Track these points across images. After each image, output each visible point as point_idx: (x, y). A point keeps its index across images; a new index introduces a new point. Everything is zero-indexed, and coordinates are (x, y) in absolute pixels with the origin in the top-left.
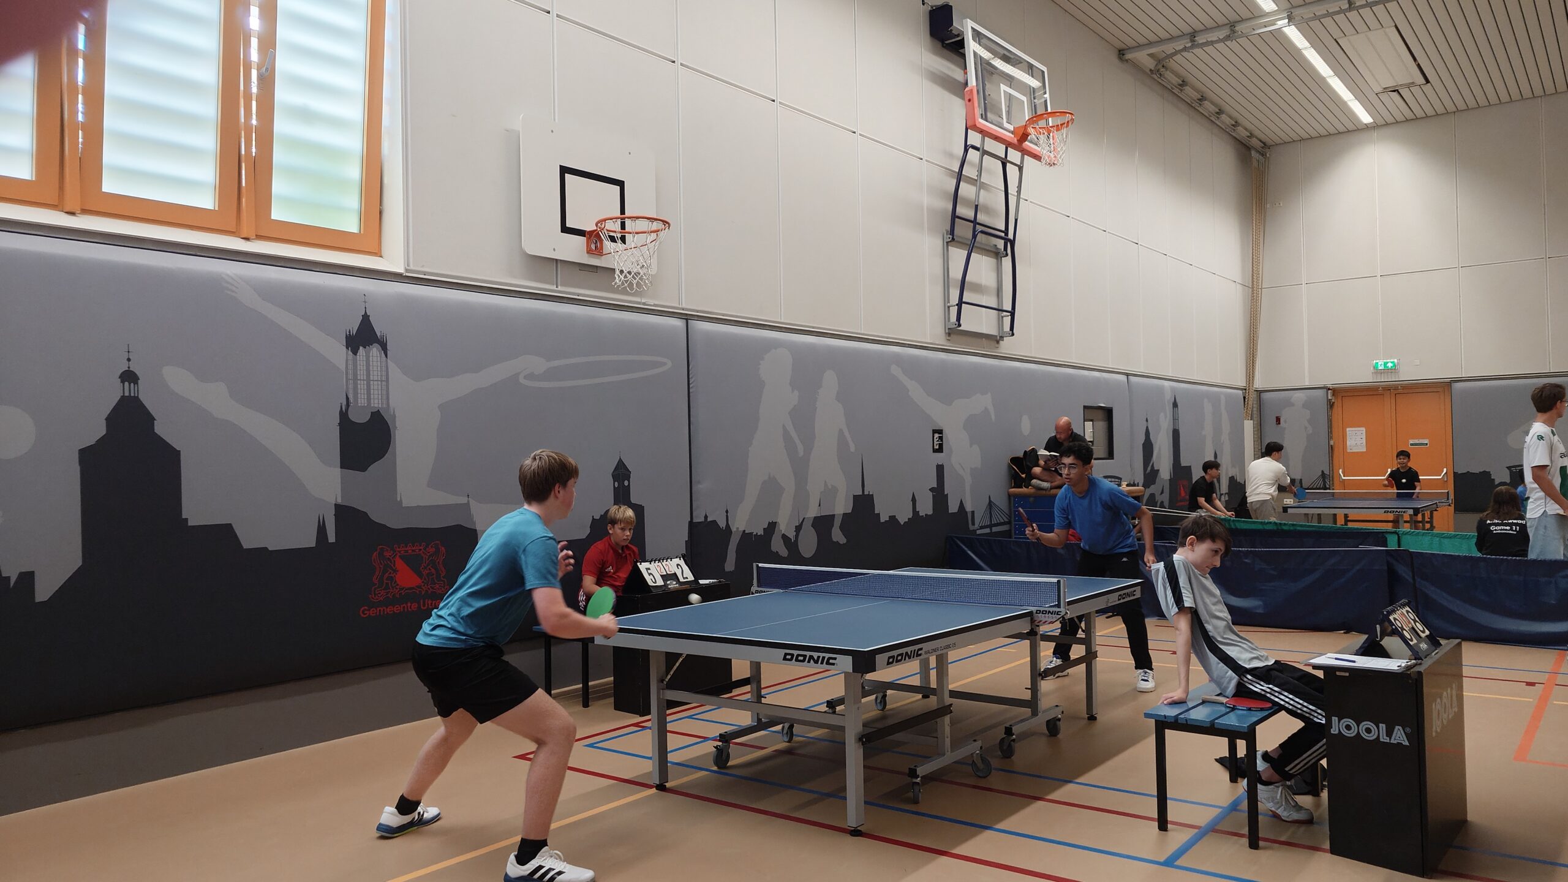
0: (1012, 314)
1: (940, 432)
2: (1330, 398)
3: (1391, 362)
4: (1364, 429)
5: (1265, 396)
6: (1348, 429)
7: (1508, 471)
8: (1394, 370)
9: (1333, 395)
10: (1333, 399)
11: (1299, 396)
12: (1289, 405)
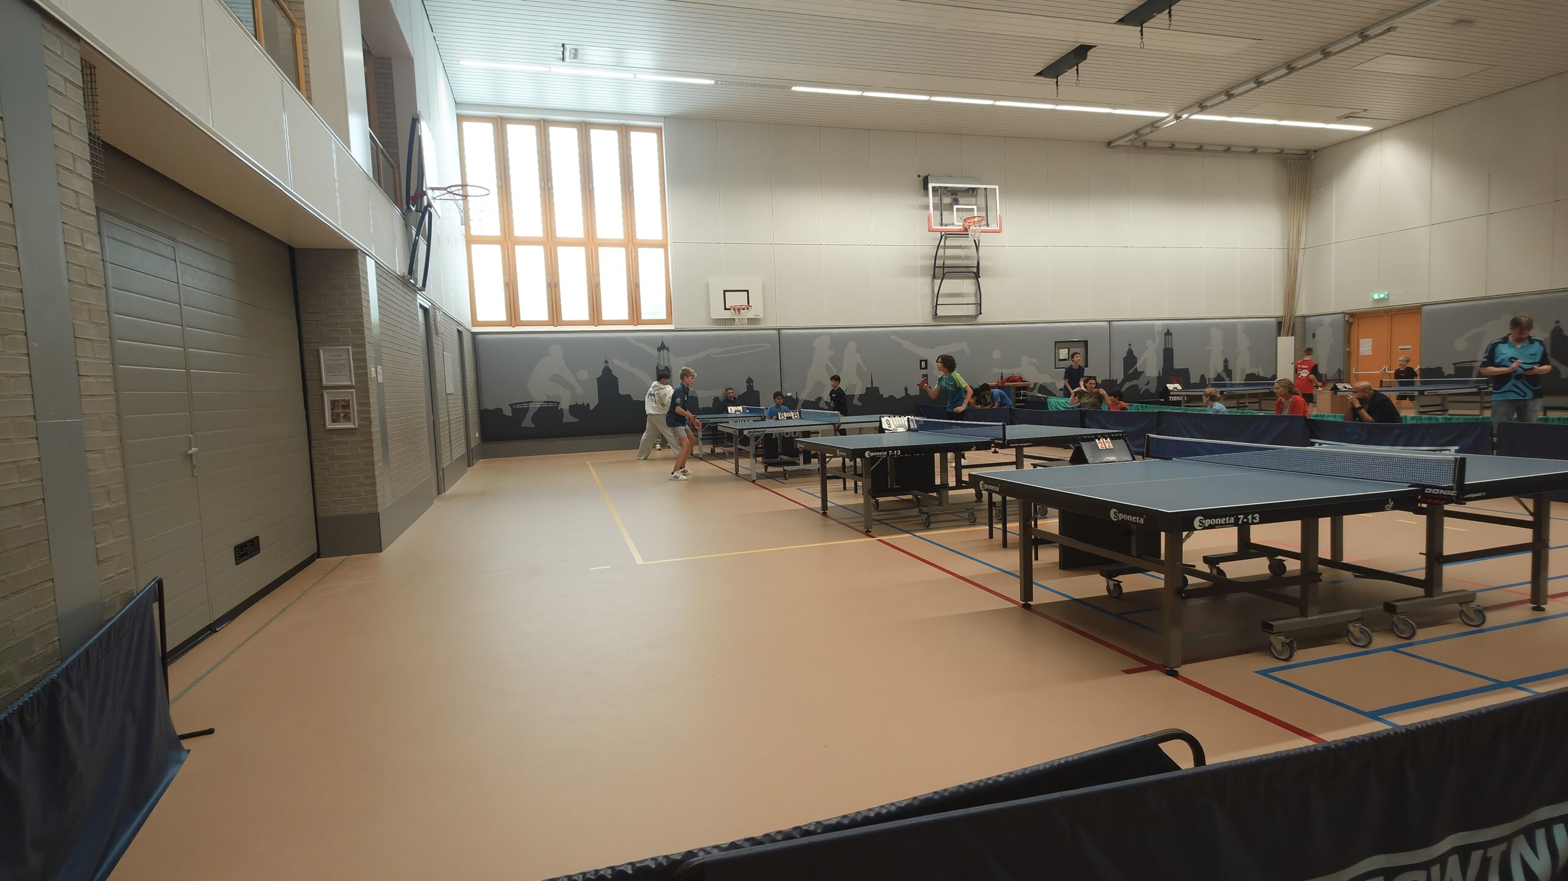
0: (980, 304)
1: (926, 361)
2: (1346, 320)
3: (1382, 295)
4: (1370, 339)
5: (1308, 320)
8: (1385, 300)
9: (1349, 317)
10: (1351, 320)
11: (1327, 319)
12: (1320, 325)
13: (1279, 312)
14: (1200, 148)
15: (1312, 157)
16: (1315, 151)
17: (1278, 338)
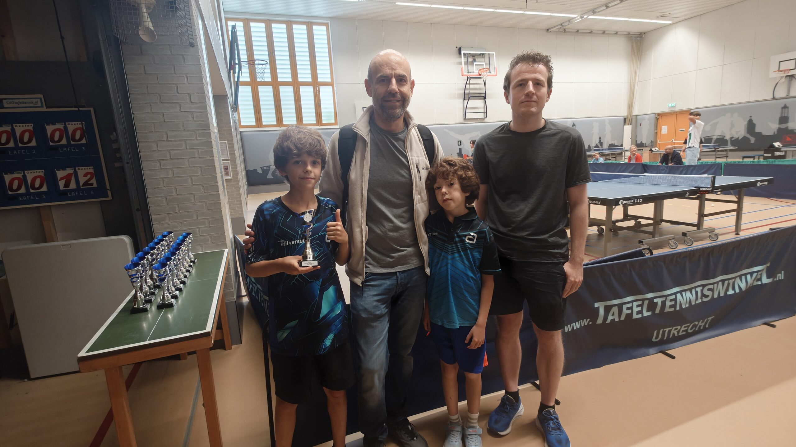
0: (486, 112)
1: (461, 141)
3: (673, 104)
4: (666, 126)
5: (638, 117)
8: (674, 107)
9: (658, 115)
11: (647, 116)
12: (645, 119)
13: (625, 114)
14: (591, 32)
15: (643, 36)
16: (645, 33)
17: (624, 126)
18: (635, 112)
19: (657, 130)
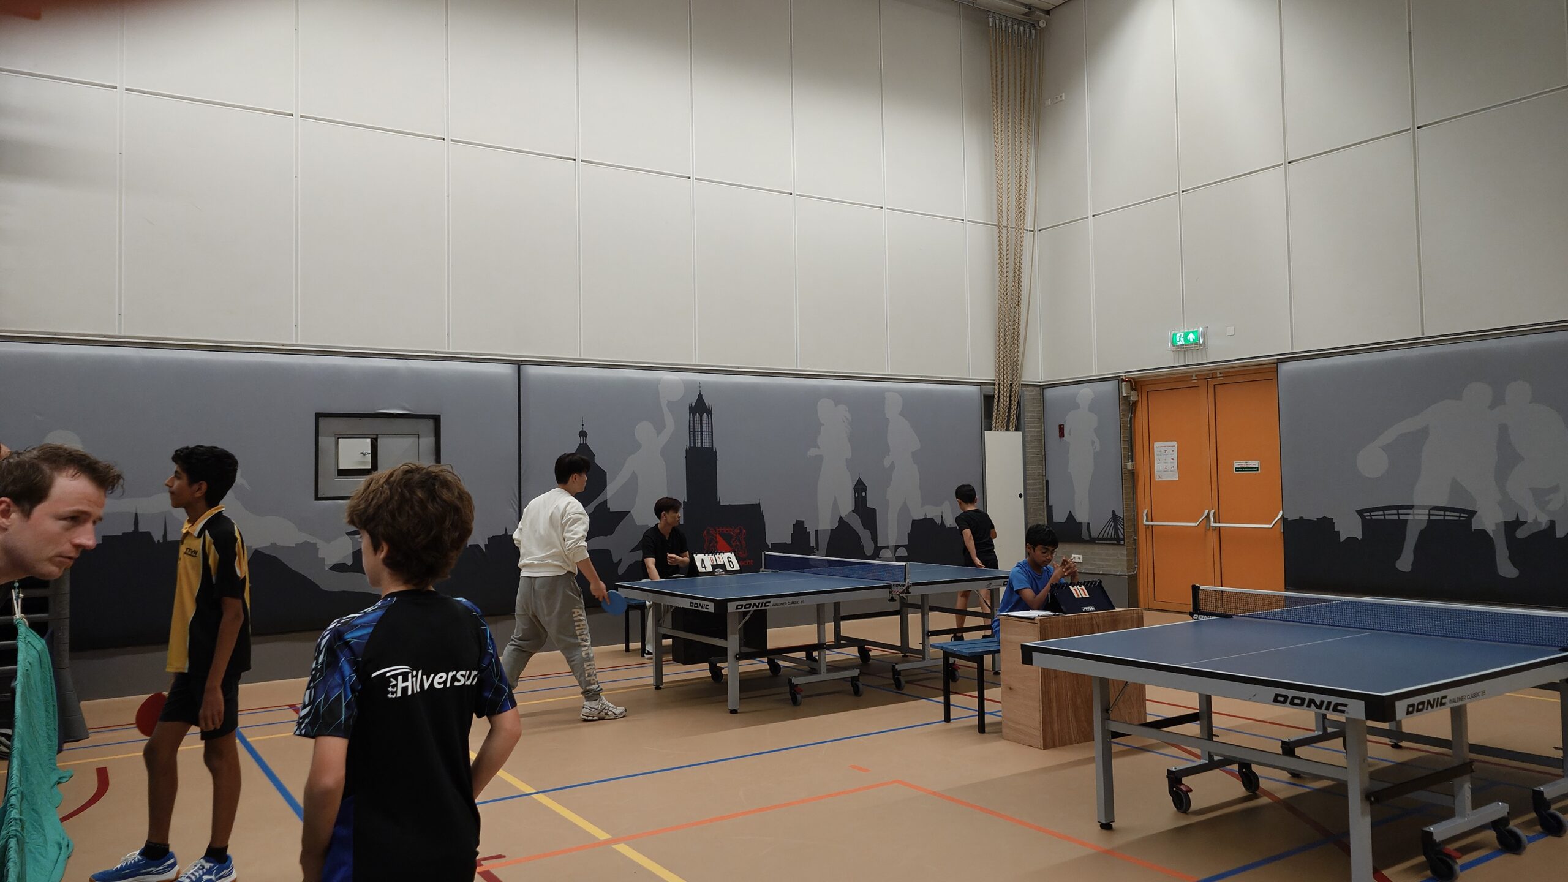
2: (1124, 395)
3: (1193, 332)
4: (1175, 443)
5: (1048, 393)
6: (1156, 444)
7: (1359, 519)
8: (1198, 347)
9: (1132, 389)
10: (1133, 397)
11: (1086, 390)
12: (1076, 406)
13: (987, 372)
17: (988, 434)
18: (1035, 371)
19: (1132, 458)
